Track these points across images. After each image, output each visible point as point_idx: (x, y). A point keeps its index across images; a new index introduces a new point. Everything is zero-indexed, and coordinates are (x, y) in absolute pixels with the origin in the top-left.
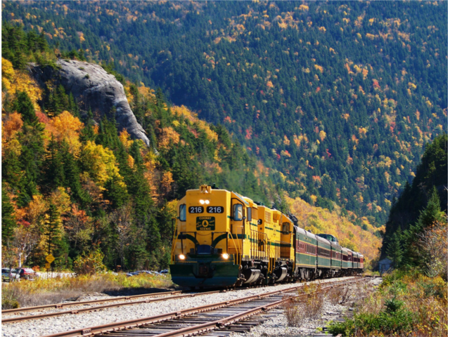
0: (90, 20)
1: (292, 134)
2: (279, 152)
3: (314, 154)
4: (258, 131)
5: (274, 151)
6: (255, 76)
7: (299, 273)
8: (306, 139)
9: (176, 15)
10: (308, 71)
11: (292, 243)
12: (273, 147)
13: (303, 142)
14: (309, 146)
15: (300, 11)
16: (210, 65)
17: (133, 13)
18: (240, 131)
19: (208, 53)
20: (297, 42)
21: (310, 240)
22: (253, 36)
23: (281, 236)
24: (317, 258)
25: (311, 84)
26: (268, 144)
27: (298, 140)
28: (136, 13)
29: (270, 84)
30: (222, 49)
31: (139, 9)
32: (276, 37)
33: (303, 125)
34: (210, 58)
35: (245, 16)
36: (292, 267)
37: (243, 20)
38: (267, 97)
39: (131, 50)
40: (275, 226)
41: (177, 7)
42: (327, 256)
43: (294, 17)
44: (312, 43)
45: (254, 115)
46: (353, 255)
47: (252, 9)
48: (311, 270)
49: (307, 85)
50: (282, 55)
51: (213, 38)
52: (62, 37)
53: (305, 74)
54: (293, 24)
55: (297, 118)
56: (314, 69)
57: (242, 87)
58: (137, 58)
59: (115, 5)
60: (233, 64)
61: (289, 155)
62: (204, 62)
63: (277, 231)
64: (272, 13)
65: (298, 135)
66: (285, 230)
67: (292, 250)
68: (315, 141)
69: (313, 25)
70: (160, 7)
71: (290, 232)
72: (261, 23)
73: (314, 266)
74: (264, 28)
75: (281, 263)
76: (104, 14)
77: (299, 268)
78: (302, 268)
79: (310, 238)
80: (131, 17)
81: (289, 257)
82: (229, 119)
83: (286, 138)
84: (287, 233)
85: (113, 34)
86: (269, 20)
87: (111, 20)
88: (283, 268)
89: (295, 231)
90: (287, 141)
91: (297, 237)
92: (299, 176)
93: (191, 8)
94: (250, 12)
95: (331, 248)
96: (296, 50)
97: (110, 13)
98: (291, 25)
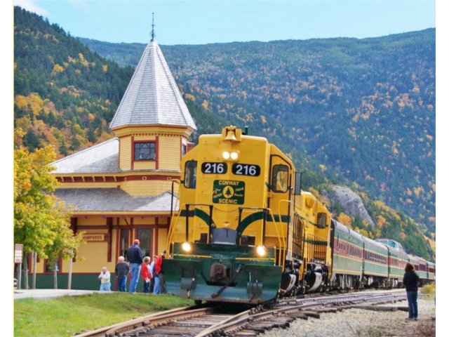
0: (263, 102)
1: (413, 187)
2: (404, 200)
3: (429, 201)
4: (389, 185)
5: (401, 199)
6: (385, 145)
7: (338, 280)
8: (423, 190)
9: (323, 96)
10: (421, 140)
11: (329, 241)
12: (400, 196)
13: (421, 193)
14: (425, 196)
15: (413, 93)
16: (354, 138)
17: (292, 97)
18: (377, 185)
19: (351, 129)
20: (413, 118)
21: (355, 241)
22: (381, 114)
23: (316, 231)
24: (363, 263)
25: (424, 149)
26: (397, 194)
27: (417, 191)
28: (294, 96)
29: (396, 151)
30: (360, 125)
31: (295, 93)
32: (398, 114)
33: (420, 179)
34: (352, 132)
35: (373, 97)
36: (328, 271)
37: (372, 100)
38: (394, 160)
39: (294, 125)
40: (307, 215)
41: (323, 91)
42: (383, 263)
43: (410, 97)
44: (424, 119)
45: (386, 174)
46: (427, 265)
47: (377, 91)
48: (354, 277)
49: (421, 151)
50: (403, 129)
51: (353, 116)
52: (252, 121)
53: (420, 143)
54: (409, 103)
55: (416, 175)
56: (426, 138)
57: (376, 154)
58: (298, 131)
59: (278, 90)
60: (368, 137)
61: (412, 202)
62: (349, 136)
63: (310, 222)
64: (393, 95)
65: (417, 187)
66: (320, 224)
67: (329, 249)
68: (429, 191)
69: (423, 104)
70: (311, 90)
71: (327, 226)
72: (385, 102)
73: (359, 273)
74: (387, 106)
75: (314, 266)
76: (272, 98)
77: (338, 275)
78: (342, 275)
79: (354, 238)
80: (291, 99)
81: (324, 259)
82: (368, 177)
83: (408, 189)
84: (323, 228)
85: (280, 113)
86: (391, 100)
87: (277, 102)
88: (317, 274)
89: (333, 226)
90: (410, 193)
91: (336, 234)
92: (419, 217)
93: (333, 90)
94: (376, 94)
95: (389, 254)
96: (412, 124)
97: (276, 96)
98: (407, 104)
